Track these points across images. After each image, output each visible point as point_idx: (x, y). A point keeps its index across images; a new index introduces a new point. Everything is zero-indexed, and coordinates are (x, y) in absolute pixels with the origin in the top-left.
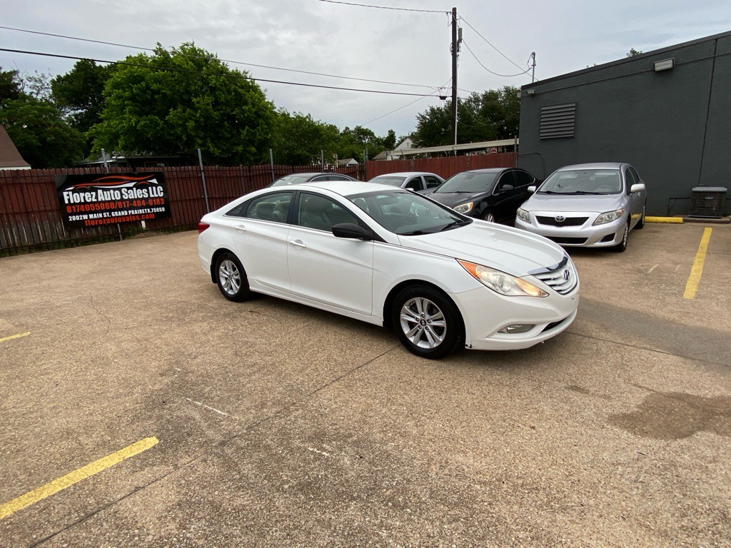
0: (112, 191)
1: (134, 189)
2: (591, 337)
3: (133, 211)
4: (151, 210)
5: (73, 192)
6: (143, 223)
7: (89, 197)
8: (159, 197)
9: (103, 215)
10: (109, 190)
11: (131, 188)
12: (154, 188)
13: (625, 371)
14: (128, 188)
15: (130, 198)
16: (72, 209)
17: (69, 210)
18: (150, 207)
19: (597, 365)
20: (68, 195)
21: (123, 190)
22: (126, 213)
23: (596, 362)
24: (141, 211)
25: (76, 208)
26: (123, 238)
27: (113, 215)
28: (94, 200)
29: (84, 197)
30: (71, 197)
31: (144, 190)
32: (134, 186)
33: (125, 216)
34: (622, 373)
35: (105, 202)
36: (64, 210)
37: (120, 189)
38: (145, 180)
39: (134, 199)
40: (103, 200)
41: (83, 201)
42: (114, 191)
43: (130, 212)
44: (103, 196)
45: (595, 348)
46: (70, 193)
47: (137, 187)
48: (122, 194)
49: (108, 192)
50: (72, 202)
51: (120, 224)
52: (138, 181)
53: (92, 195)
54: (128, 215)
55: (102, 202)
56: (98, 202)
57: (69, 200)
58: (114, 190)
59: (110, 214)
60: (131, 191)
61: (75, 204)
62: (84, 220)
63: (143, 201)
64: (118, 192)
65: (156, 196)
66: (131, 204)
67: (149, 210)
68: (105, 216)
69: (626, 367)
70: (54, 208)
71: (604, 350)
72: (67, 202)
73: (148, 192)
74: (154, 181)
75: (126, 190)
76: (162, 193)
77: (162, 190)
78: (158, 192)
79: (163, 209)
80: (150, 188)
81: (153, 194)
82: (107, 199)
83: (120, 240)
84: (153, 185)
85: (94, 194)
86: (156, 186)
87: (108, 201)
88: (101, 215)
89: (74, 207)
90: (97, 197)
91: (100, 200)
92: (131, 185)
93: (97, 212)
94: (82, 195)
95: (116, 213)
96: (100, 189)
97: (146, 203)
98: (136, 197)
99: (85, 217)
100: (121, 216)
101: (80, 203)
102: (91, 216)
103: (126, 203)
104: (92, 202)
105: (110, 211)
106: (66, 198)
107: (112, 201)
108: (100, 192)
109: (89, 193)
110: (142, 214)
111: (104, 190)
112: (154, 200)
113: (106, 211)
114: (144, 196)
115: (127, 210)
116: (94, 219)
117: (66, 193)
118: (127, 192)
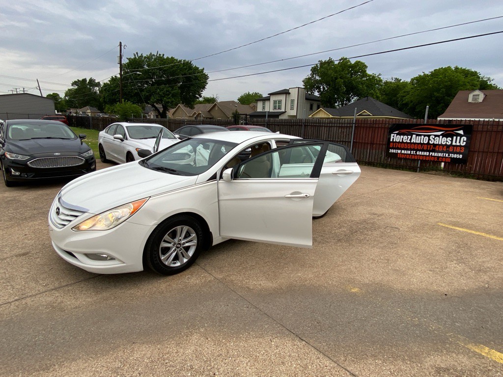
0: (423, 137)
1: (441, 137)
2: (55, 289)
3: (433, 153)
4: (449, 155)
5: (397, 134)
6: (443, 164)
7: (406, 139)
8: (460, 146)
9: (411, 152)
10: (421, 135)
11: (438, 136)
12: (459, 138)
14: (436, 136)
15: (435, 143)
16: (393, 145)
17: (391, 145)
18: (449, 153)
19: (26, 272)
22: (428, 154)
23: (29, 273)
24: (440, 155)
25: (396, 145)
26: (419, 171)
27: (418, 154)
28: (408, 141)
29: (403, 139)
30: (395, 138)
31: (448, 138)
32: (441, 135)
33: (426, 156)
34: (4, 276)
35: (416, 143)
36: (389, 144)
38: (452, 131)
39: (438, 145)
40: (415, 142)
41: (401, 141)
43: (431, 153)
44: (415, 139)
45: (41, 282)
46: (395, 135)
47: (443, 135)
48: (429, 140)
49: (420, 137)
50: (394, 141)
51: (421, 161)
52: (446, 131)
53: (408, 138)
54: (429, 156)
55: (413, 143)
56: (410, 143)
57: (393, 139)
58: (425, 136)
59: (416, 153)
60: (438, 138)
61: (396, 142)
62: (397, 153)
63: (445, 147)
64: (427, 138)
65: (458, 144)
66: (434, 148)
67: (447, 155)
69: (5, 281)
70: (384, 143)
71: (33, 284)
72: (391, 140)
73: (452, 141)
74: (461, 132)
75: (434, 137)
76: (465, 143)
77: (465, 140)
78: (462, 141)
79: (461, 156)
80: (455, 138)
81: (456, 142)
83: (416, 172)
84: (458, 135)
85: (410, 137)
86: (461, 136)
87: (418, 144)
88: (409, 152)
90: (411, 140)
91: (412, 142)
92: (439, 133)
93: (407, 149)
94: (402, 137)
95: (421, 152)
96: (415, 134)
97: (447, 148)
98: (440, 143)
99: (399, 151)
100: (423, 156)
101: (399, 142)
102: (403, 152)
103: (430, 147)
104: (406, 143)
105: (417, 151)
106: (392, 138)
107: (420, 143)
108: (414, 136)
109: (406, 136)
110: (441, 157)
111: (417, 135)
112: (455, 148)
113: (413, 150)
114: (447, 143)
115: (430, 151)
116: (404, 154)
117: (392, 135)
118: (434, 139)
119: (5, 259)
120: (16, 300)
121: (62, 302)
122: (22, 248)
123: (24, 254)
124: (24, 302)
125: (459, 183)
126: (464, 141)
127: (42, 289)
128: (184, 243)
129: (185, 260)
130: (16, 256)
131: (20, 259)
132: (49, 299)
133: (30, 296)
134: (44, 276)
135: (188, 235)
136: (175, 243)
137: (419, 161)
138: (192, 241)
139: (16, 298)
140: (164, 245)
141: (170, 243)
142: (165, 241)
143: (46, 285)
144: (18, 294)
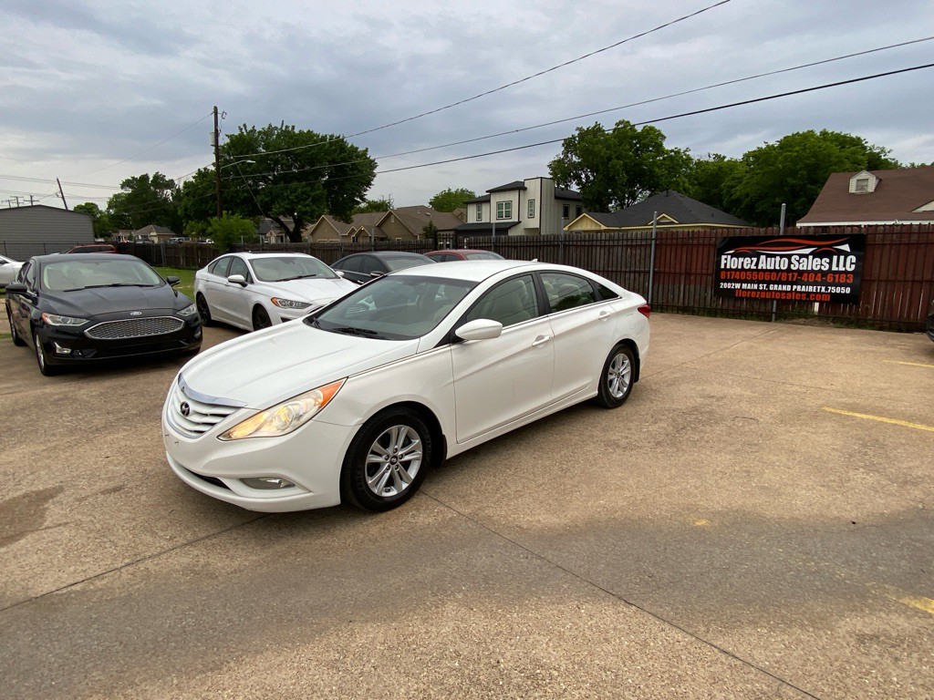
0: (778, 258)
1: (811, 257)
2: (190, 543)
3: (799, 287)
4: (827, 289)
5: (733, 255)
6: (817, 305)
7: (748, 263)
8: (846, 272)
9: (758, 287)
10: (775, 256)
11: (806, 256)
12: (842, 258)
13: (91, 531)
14: (801, 256)
15: (801, 268)
16: (726, 275)
17: (723, 275)
18: (827, 285)
19: (129, 518)
20: (726, 259)
21: (793, 258)
22: (789, 288)
23: (134, 519)
24: (810, 289)
25: (731, 275)
26: (776, 320)
27: (771, 288)
28: (753, 267)
29: (743, 263)
30: (729, 262)
31: (824, 260)
32: (811, 254)
33: (786, 292)
34: (92, 527)
35: (767, 270)
36: (719, 274)
37: (789, 257)
38: (831, 246)
39: (807, 271)
40: (764, 268)
41: (740, 267)
42: (781, 258)
43: (795, 287)
44: (765, 263)
45: (161, 534)
46: (729, 257)
47: (815, 254)
48: (790, 263)
49: (773, 259)
50: (728, 267)
51: (778, 301)
52: (819, 247)
53: (752, 261)
54: (791, 291)
55: (762, 270)
56: (757, 270)
57: (726, 265)
58: (782, 256)
59: (768, 287)
60: (805, 259)
61: (731, 270)
62: (735, 289)
63: (819, 275)
64: (787, 260)
65: (842, 269)
66: (800, 277)
67: (823, 288)
68: (761, 288)
70: (710, 271)
71: (148, 538)
72: (722, 267)
73: (830, 264)
74: (846, 248)
75: (798, 258)
76: (853, 267)
77: (854, 260)
78: (849, 264)
79: (848, 290)
80: (835, 258)
81: (838, 266)
82: (769, 268)
83: (770, 321)
84: (841, 252)
85: (755, 259)
86: (846, 254)
87: (770, 271)
88: (756, 287)
89: (729, 273)
90: (757, 264)
91: (760, 268)
92: (807, 251)
93: (752, 282)
94: (741, 260)
95: (776, 286)
96: (763, 254)
97: (823, 277)
98: (809, 268)
99: (738, 286)
100: (781, 292)
101: (737, 270)
102: (744, 286)
103: (793, 276)
104: (750, 270)
105: (769, 283)
106: (723, 262)
107: (775, 270)
108: (763, 257)
109: (749, 259)
110: (813, 293)
111: (768, 256)
112: (837, 276)
113: (763, 282)
114: (823, 268)
115: (792, 284)
116: (747, 290)
117: (723, 257)
118: (798, 261)
119: (85, 499)
120: (128, 565)
121: (208, 564)
122: (109, 479)
123: (116, 490)
124: (142, 566)
125: (848, 338)
126: (851, 263)
127: (167, 545)
128: (402, 455)
129: (405, 486)
130: (103, 493)
131: (112, 497)
132: (185, 560)
133: (150, 557)
134: (162, 523)
135: (408, 442)
136: (388, 456)
137: (775, 302)
138: (413, 451)
139: (127, 561)
140: (372, 459)
141: (380, 455)
142: (373, 453)
143: (171, 539)
144: (127, 554)
